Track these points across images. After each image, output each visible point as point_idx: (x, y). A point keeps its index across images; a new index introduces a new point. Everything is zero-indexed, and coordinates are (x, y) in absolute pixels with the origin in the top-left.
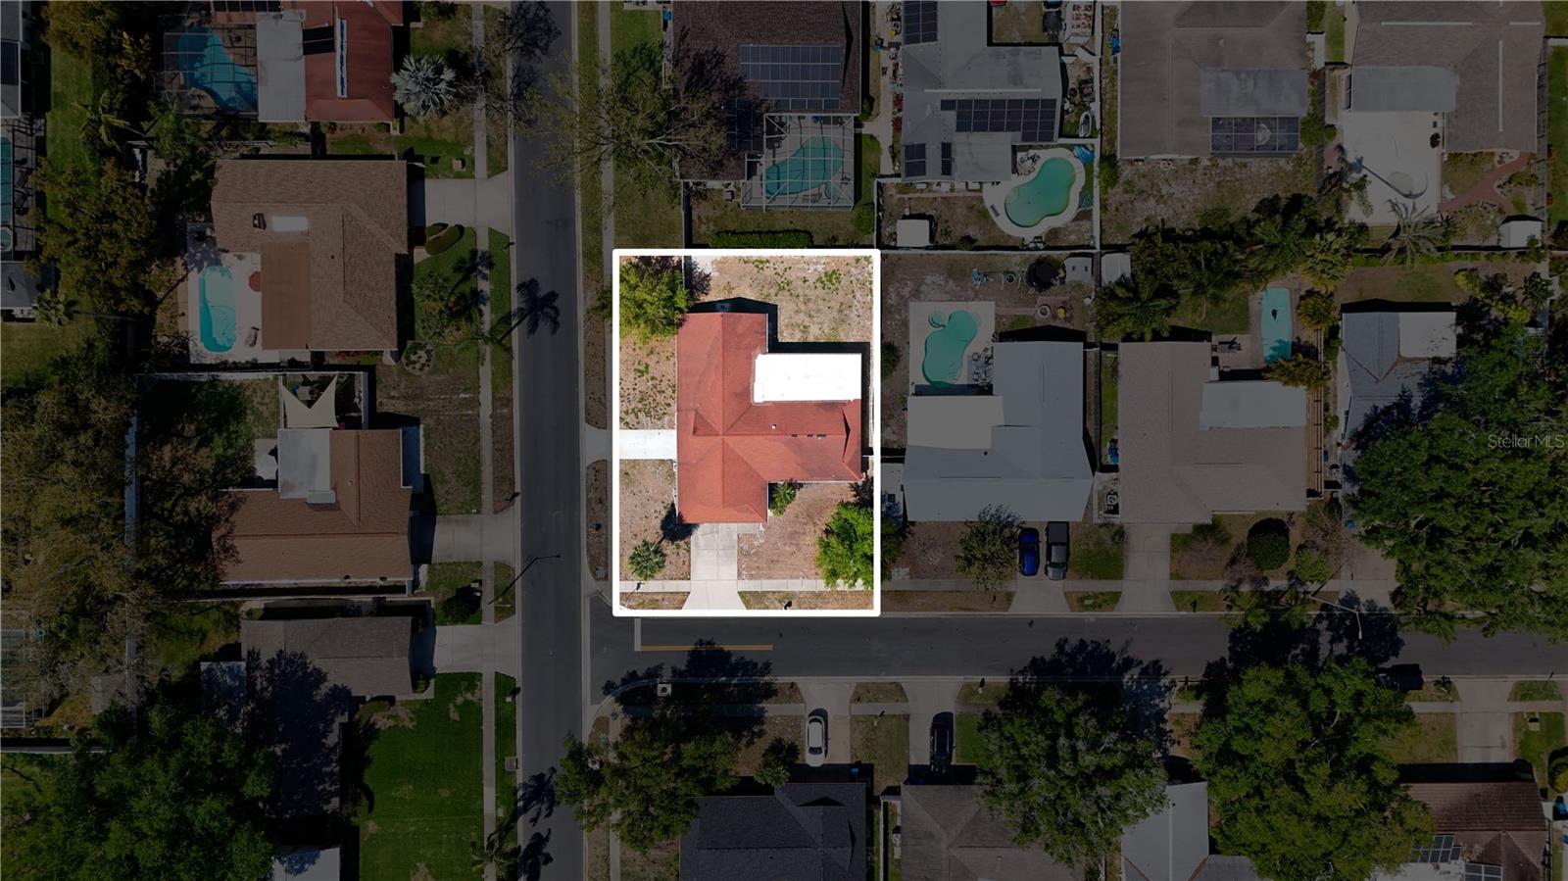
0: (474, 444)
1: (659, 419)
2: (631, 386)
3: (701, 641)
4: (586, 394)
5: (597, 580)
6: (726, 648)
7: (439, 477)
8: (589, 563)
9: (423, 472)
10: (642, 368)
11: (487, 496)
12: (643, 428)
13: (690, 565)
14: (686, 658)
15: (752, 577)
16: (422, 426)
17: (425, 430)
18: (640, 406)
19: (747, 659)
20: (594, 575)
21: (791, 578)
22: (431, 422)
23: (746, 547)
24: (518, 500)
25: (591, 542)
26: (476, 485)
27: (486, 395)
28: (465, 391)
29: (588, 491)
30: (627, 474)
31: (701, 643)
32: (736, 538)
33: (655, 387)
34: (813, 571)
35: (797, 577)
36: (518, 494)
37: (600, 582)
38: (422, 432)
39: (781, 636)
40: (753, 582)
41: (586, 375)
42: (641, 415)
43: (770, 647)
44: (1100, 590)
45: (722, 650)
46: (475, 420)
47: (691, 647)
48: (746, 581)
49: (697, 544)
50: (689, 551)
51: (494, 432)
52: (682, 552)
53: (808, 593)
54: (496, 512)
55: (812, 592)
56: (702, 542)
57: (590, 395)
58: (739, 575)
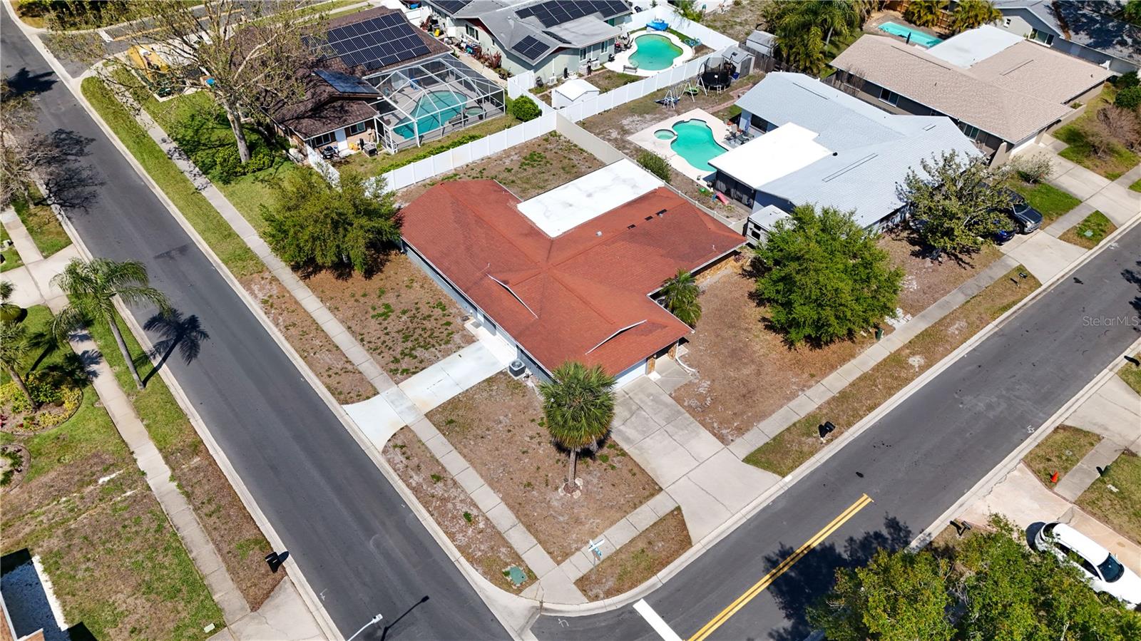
0: (160, 529)
1: (447, 342)
2: (379, 333)
3: (768, 560)
4: (319, 375)
5: (518, 592)
6: (815, 541)
7: (107, 615)
8: (485, 574)
9: (64, 626)
10: (382, 310)
11: (226, 592)
12: (431, 363)
13: (642, 471)
14: (773, 603)
15: (741, 431)
16: (36, 560)
17: (43, 562)
18: (409, 344)
19: (859, 535)
20: (507, 587)
21: (789, 399)
22: (55, 543)
23: (694, 403)
24: (290, 565)
25: (464, 541)
26: (195, 585)
27: (149, 459)
28: (106, 471)
29: (405, 479)
30: (451, 422)
31: (772, 563)
32: (670, 401)
33: (415, 317)
34: (805, 376)
35: (794, 395)
36: (285, 555)
37: (527, 592)
38: (39, 567)
39: (860, 475)
40: (747, 436)
41: (304, 358)
42: (419, 352)
43: (865, 500)
44: (1080, 220)
45: (812, 552)
46: (147, 498)
47: (763, 583)
48: (738, 440)
49: (627, 440)
50: (624, 454)
51: (188, 496)
52: (616, 461)
53: (828, 403)
54: (256, 605)
55: (834, 398)
56: (630, 431)
57: (326, 373)
58: (722, 439)
